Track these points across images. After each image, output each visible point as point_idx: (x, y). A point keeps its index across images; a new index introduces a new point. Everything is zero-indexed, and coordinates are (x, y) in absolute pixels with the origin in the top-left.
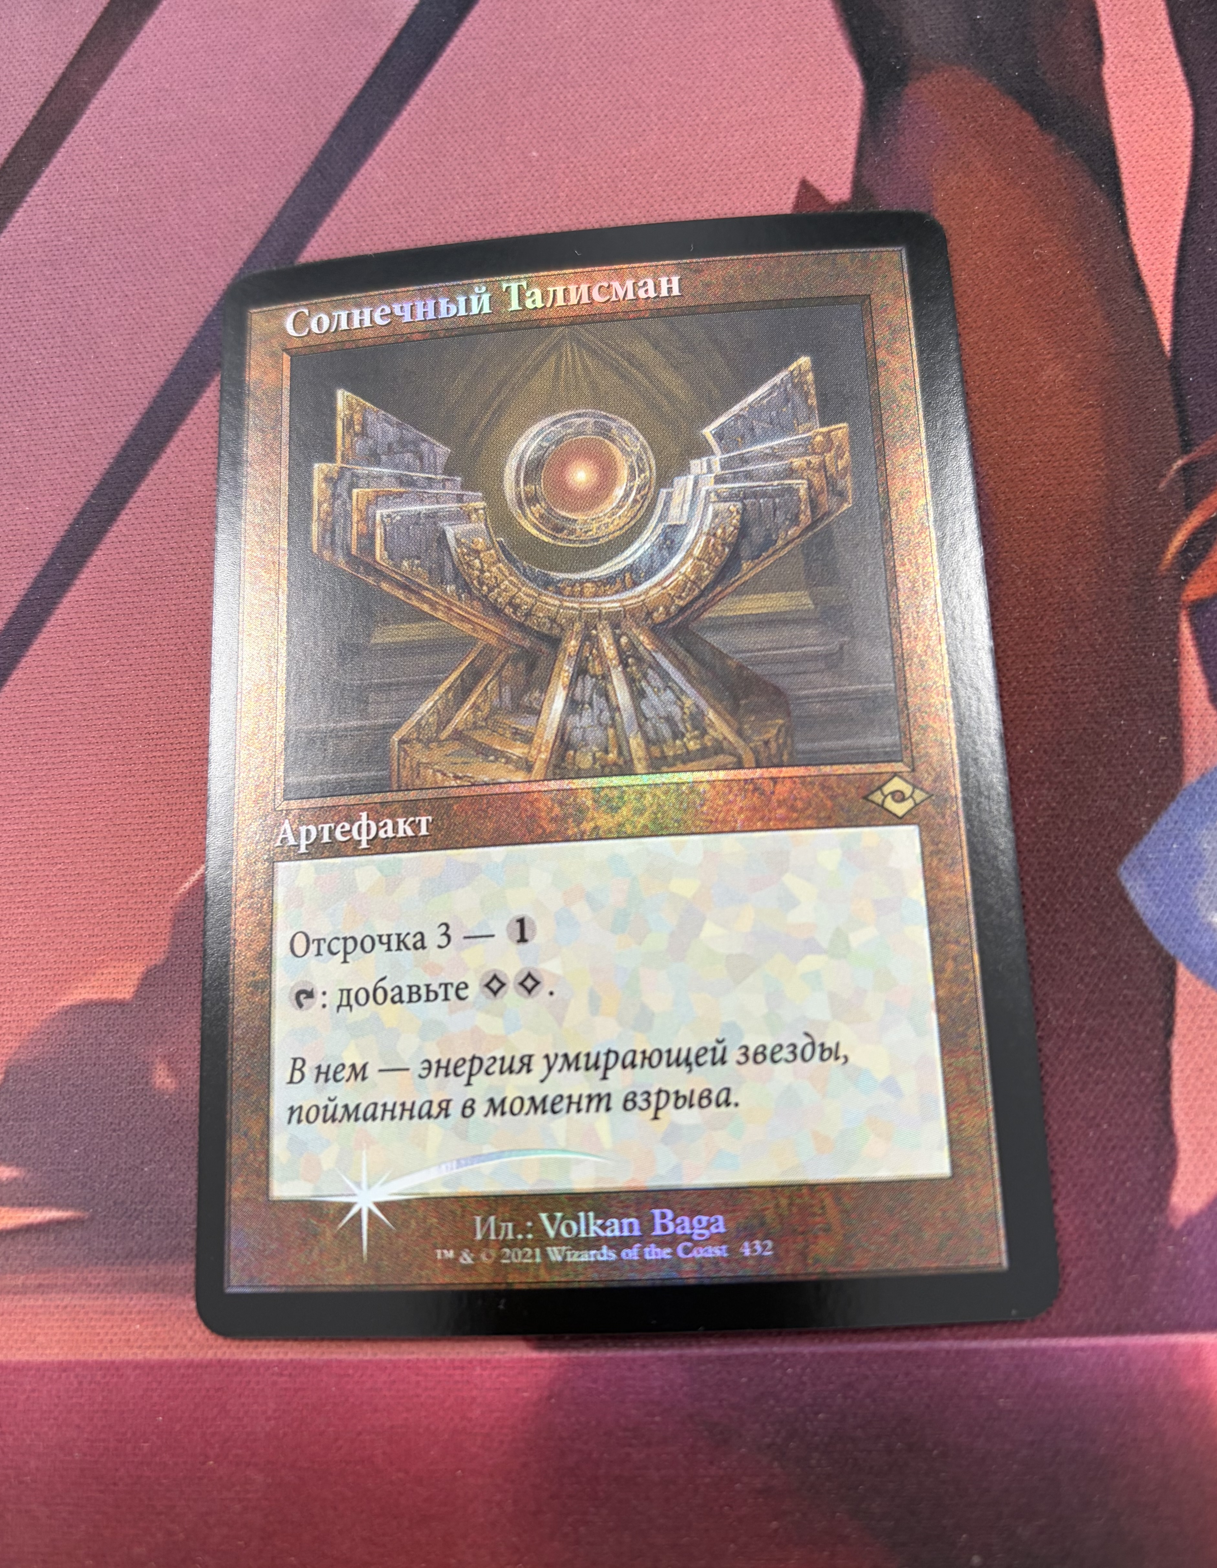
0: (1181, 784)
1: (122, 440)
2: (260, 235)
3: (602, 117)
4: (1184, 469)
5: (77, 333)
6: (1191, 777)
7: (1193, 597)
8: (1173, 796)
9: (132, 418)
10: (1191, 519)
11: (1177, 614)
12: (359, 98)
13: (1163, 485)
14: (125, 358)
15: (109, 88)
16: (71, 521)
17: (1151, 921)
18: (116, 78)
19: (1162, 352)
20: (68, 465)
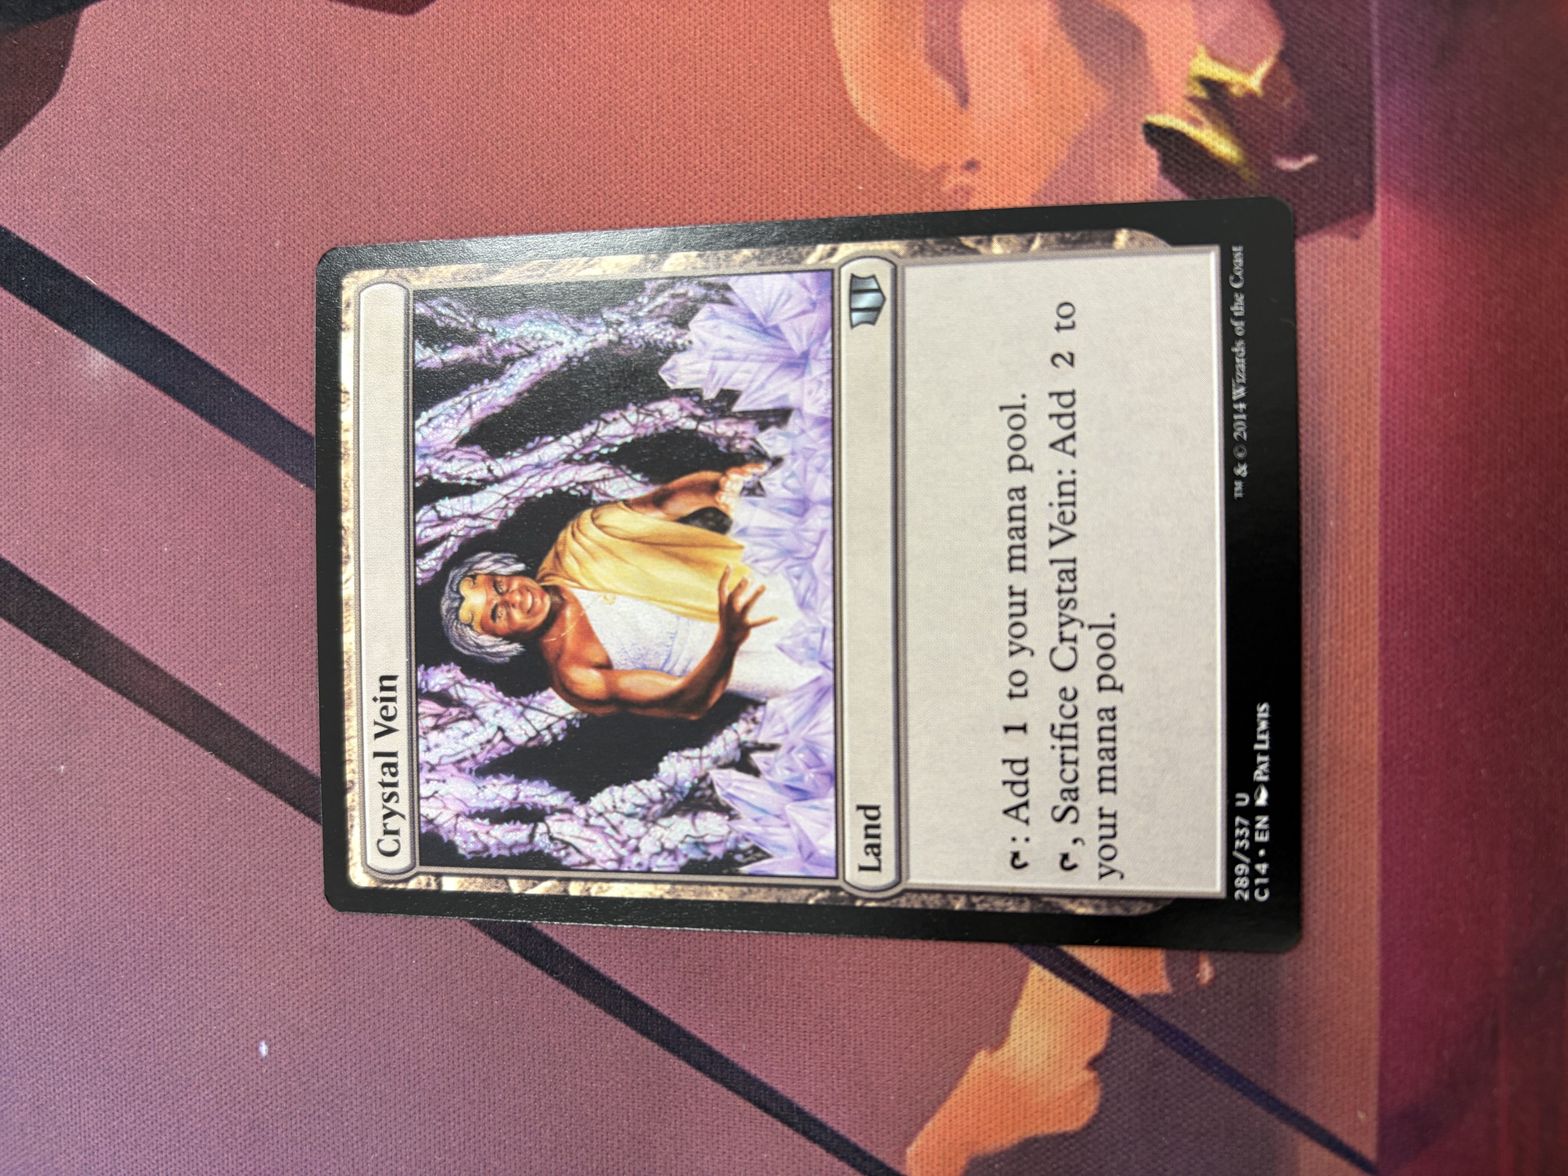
12: (203, 414)
15: (165, 663)
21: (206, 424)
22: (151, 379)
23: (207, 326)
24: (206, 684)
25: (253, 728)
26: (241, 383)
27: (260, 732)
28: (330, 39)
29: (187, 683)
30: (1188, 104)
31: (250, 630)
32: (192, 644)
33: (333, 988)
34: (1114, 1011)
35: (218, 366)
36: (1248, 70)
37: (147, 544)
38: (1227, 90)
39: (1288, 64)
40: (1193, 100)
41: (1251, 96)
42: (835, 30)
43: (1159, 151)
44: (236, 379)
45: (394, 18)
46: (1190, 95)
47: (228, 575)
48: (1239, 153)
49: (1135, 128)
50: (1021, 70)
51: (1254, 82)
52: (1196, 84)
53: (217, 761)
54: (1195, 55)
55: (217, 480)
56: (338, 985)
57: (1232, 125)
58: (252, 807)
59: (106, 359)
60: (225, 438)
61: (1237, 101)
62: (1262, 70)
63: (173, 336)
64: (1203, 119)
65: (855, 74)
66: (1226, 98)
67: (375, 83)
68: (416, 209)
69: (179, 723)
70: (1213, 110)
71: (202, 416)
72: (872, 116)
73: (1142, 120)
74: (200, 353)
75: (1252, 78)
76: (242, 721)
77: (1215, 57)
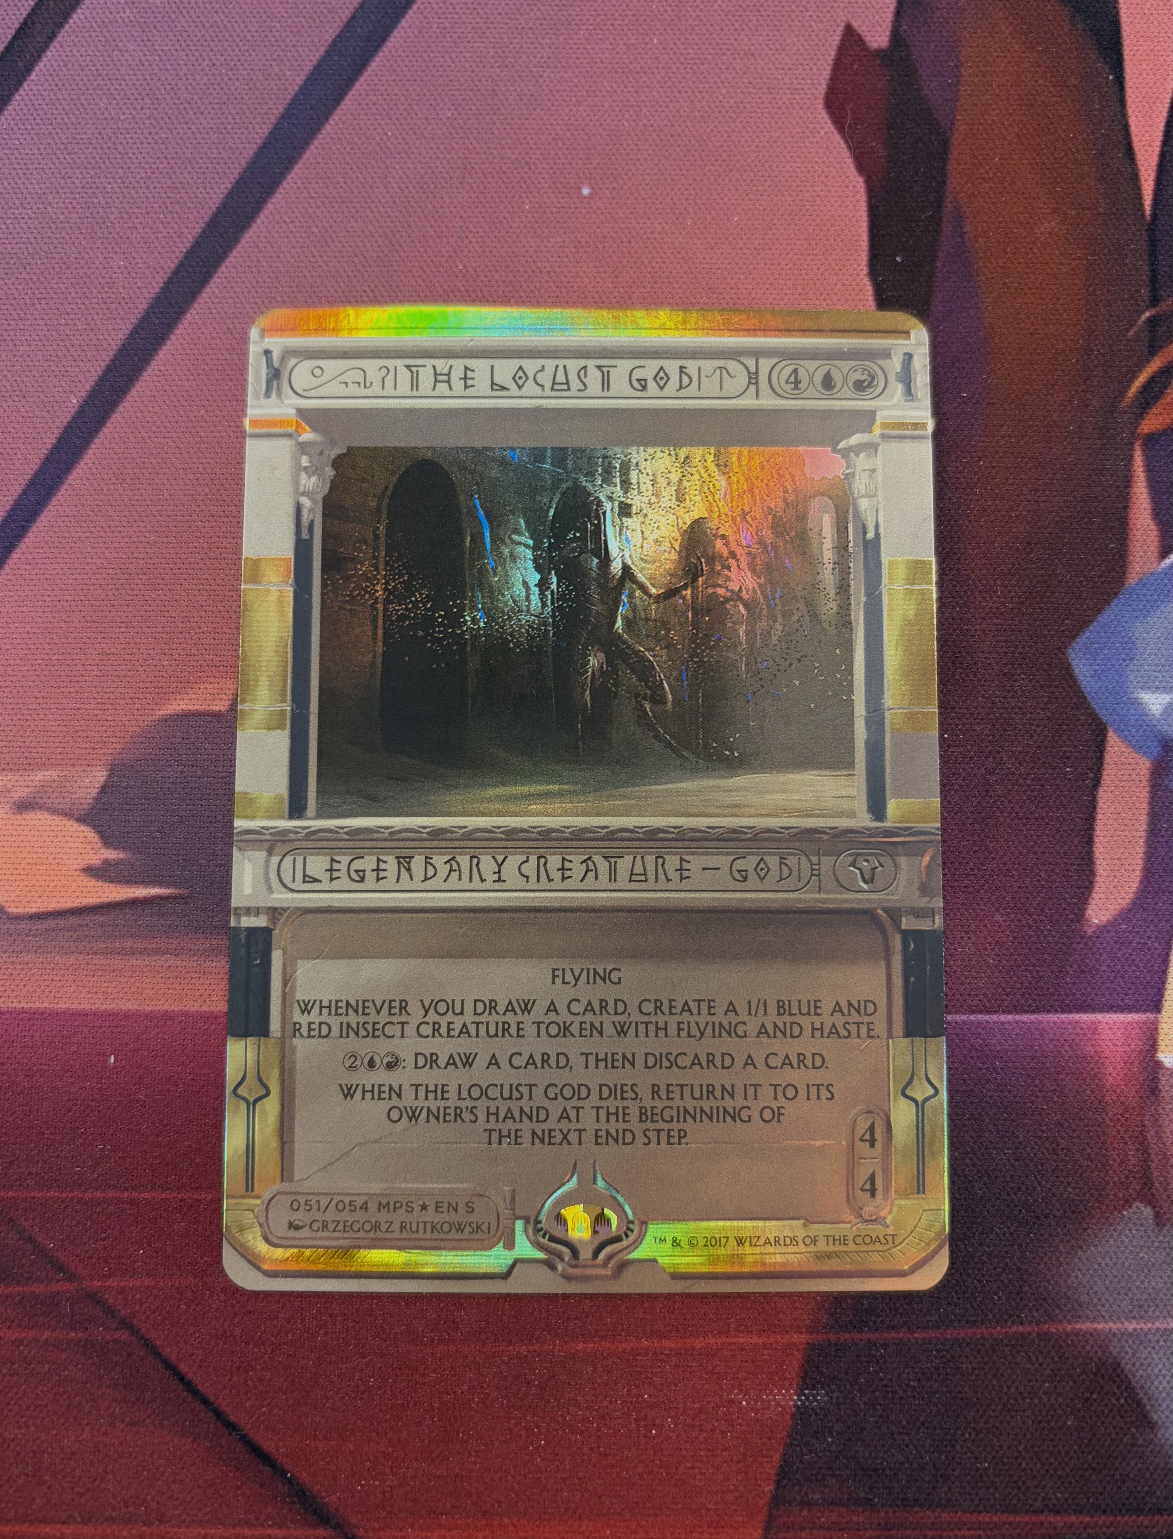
0: (1123, 585)
1: (214, 207)
4: (1151, 321)
5: (168, 97)
6: (1132, 579)
7: (1146, 431)
8: (1116, 594)
9: (223, 187)
10: (1152, 364)
11: (1132, 444)
13: (1131, 333)
14: (215, 127)
16: (166, 280)
17: (1089, 693)
19: (1143, 215)
20: (161, 226)
28: (807, 25)
45: (822, 89)
67: (759, 69)
68: (631, 110)
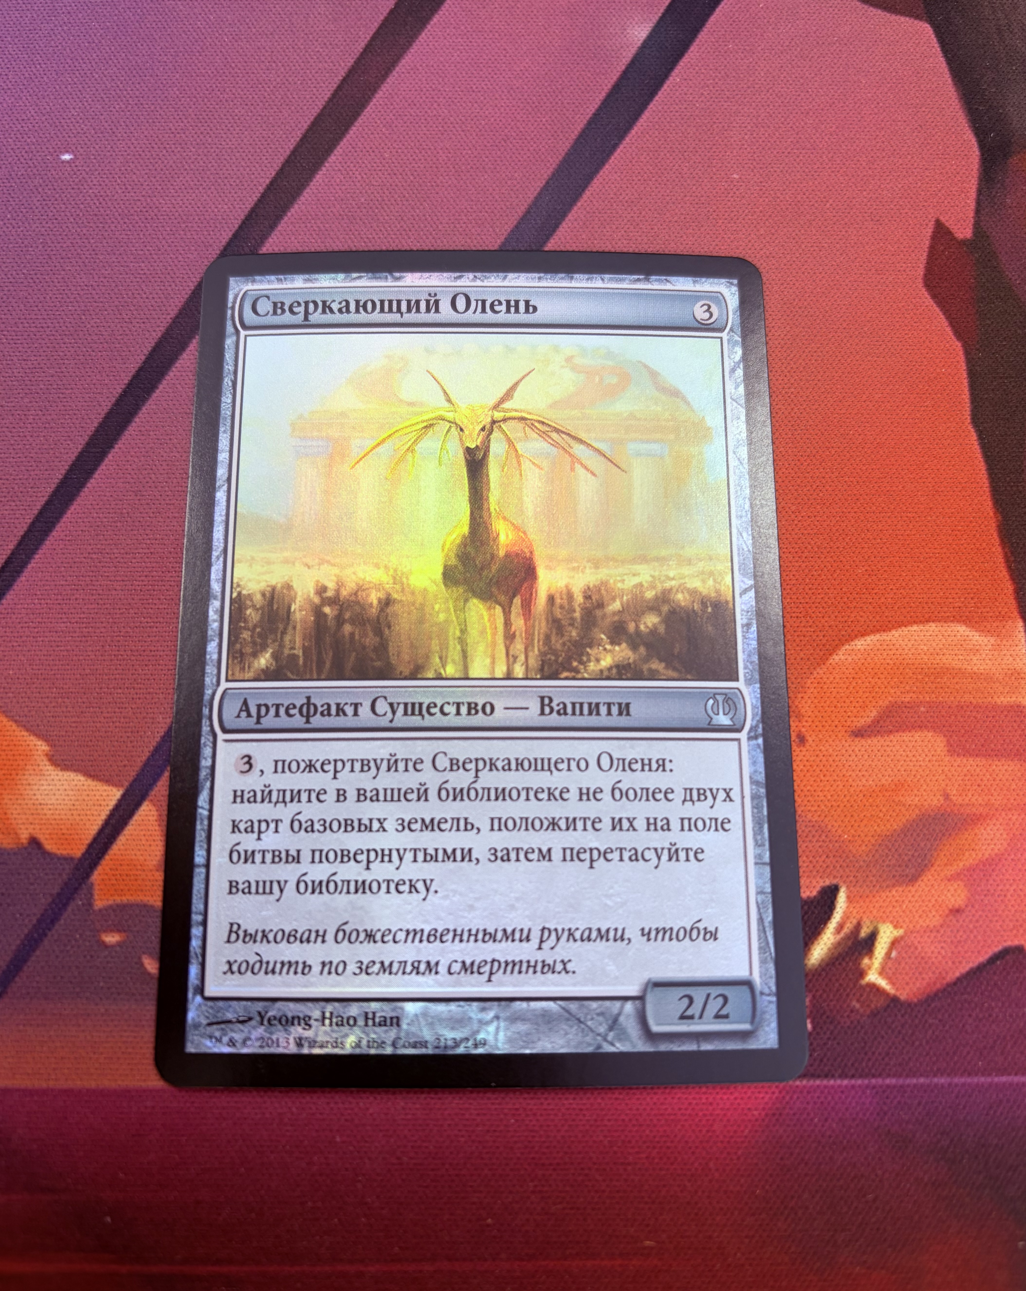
2: (521, 214)
3: (786, 154)
12: (596, 115)
15: (390, 82)
18: (396, 75)
21: (588, 117)
22: (625, 74)
23: (668, 119)
24: (373, 115)
25: (336, 152)
26: (621, 146)
27: (332, 158)
29: (374, 100)
30: (855, 922)
31: (417, 151)
32: (406, 104)
33: (116, 214)
34: (80, 860)
35: (636, 128)
36: (882, 972)
37: (490, 69)
38: (866, 954)
39: (888, 1006)
40: (858, 927)
41: (862, 974)
42: (915, 628)
43: (815, 897)
44: (624, 142)
46: (862, 923)
47: (462, 133)
48: (813, 965)
49: (835, 877)
50: (883, 781)
51: (873, 977)
52: (871, 928)
53: (309, 123)
54: (895, 927)
55: (541, 126)
56: (119, 218)
57: (837, 959)
58: (270, 150)
59: (642, 39)
60: (576, 133)
61: (857, 963)
62: (883, 983)
63: (660, 93)
64: (842, 934)
65: (878, 644)
66: (860, 954)
67: (867, 255)
69: (341, 93)
70: (850, 943)
71: (594, 114)
72: (843, 658)
73: (841, 884)
74: (646, 114)
75: (877, 976)
76: (342, 144)
77: (894, 943)
